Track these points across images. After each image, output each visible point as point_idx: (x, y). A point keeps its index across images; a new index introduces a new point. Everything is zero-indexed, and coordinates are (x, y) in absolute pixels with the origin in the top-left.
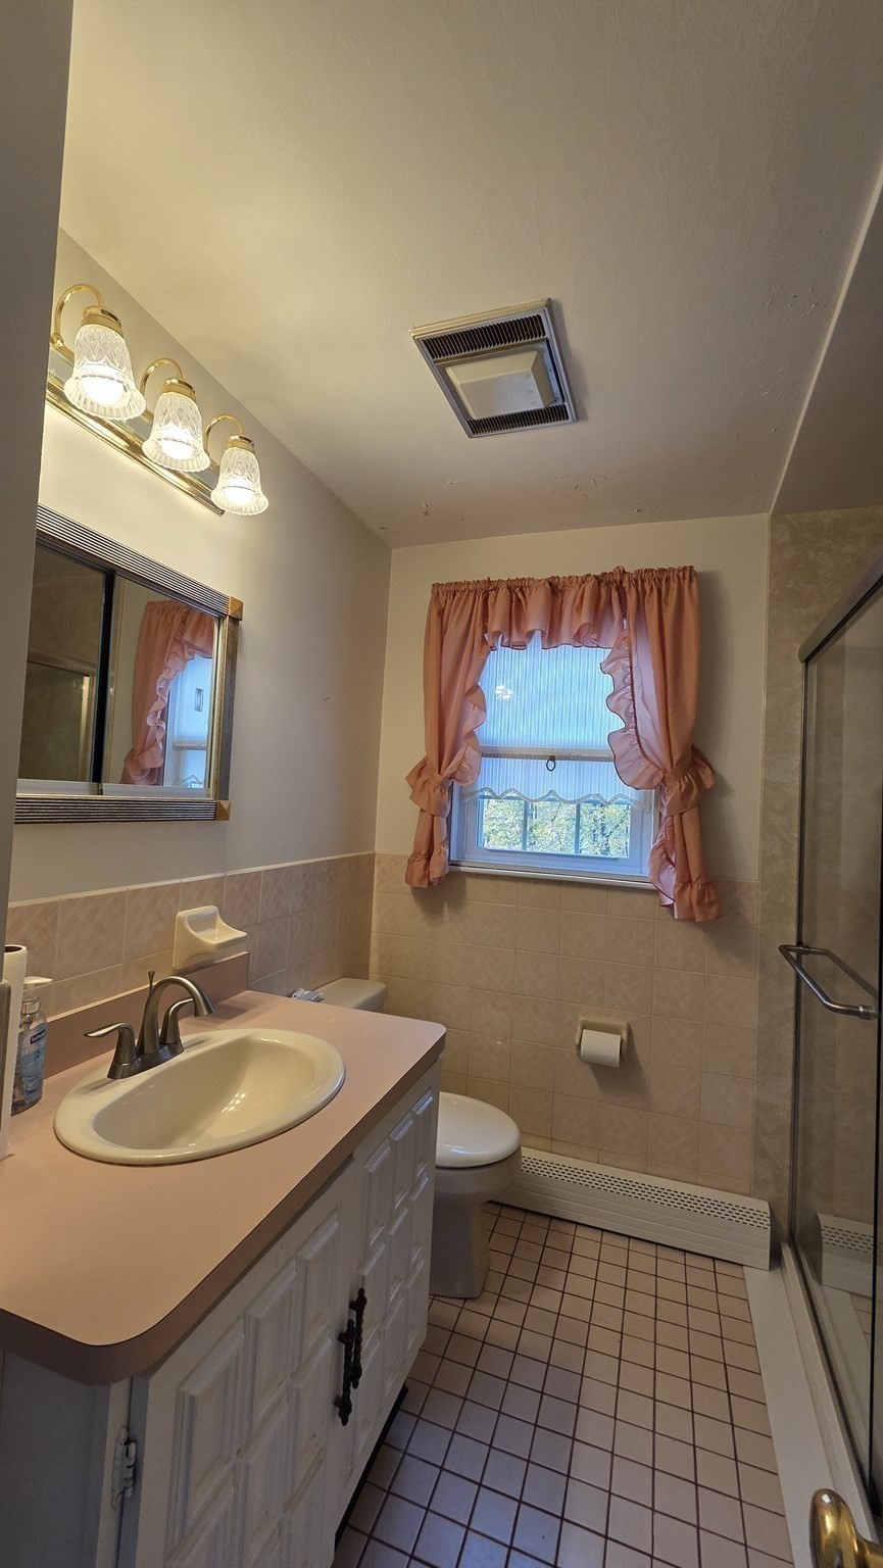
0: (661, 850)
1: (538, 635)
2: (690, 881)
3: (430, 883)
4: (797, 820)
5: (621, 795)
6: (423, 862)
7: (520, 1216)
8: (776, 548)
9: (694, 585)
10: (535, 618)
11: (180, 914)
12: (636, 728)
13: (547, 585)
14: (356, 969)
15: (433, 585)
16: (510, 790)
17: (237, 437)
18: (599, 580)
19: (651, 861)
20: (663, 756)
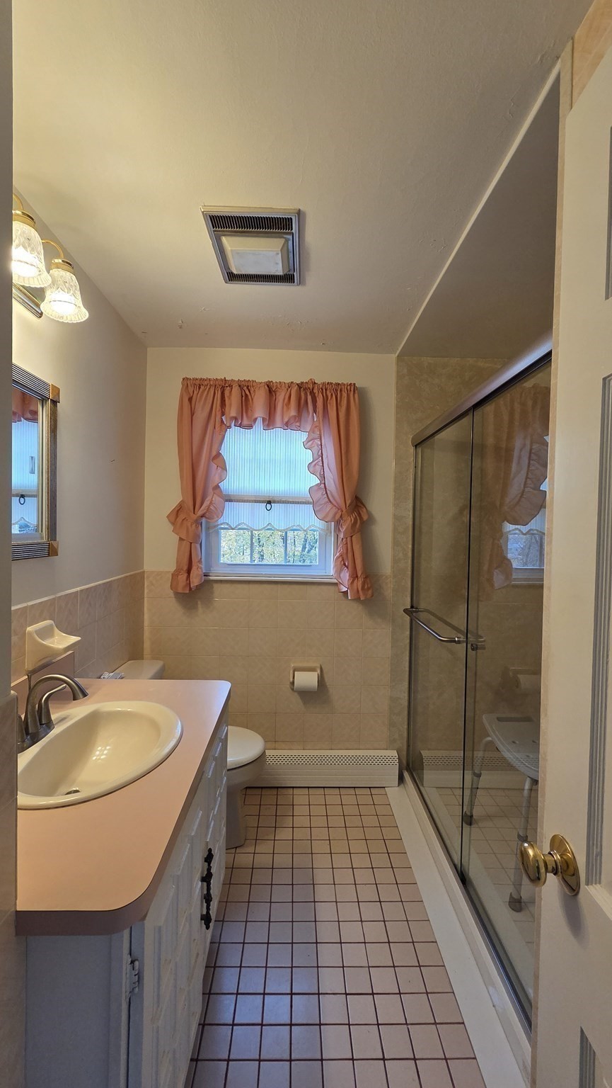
0: (341, 559)
1: (259, 421)
2: (357, 577)
3: (190, 589)
4: (410, 538)
5: (313, 526)
6: (186, 575)
7: (258, 791)
8: (400, 377)
9: (356, 396)
10: (259, 410)
11: (29, 629)
12: (325, 484)
13: (266, 386)
14: (135, 654)
15: (184, 379)
16: (241, 524)
17: (60, 261)
18: (300, 386)
19: (335, 566)
20: (340, 501)
